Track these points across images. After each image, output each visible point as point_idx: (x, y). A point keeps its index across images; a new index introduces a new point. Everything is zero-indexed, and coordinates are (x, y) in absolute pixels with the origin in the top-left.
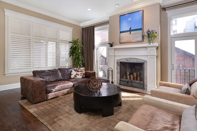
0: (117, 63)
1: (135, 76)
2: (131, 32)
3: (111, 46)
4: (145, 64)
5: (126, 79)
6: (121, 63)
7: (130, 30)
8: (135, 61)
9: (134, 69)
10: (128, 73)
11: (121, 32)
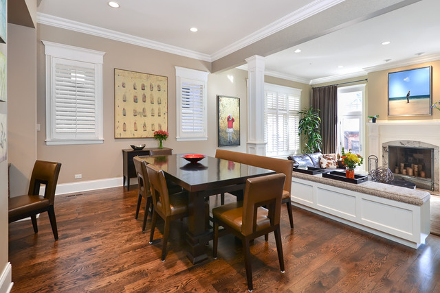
0: (384, 148)
1: (416, 169)
2: (410, 100)
3: (374, 120)
4: (435, 151)
5: (399, 173)
6: (390, 147)
7: (408, 97)
8: (417, 146)
9: (411, 158)
10: (403, 165)
11: (390, 99)
